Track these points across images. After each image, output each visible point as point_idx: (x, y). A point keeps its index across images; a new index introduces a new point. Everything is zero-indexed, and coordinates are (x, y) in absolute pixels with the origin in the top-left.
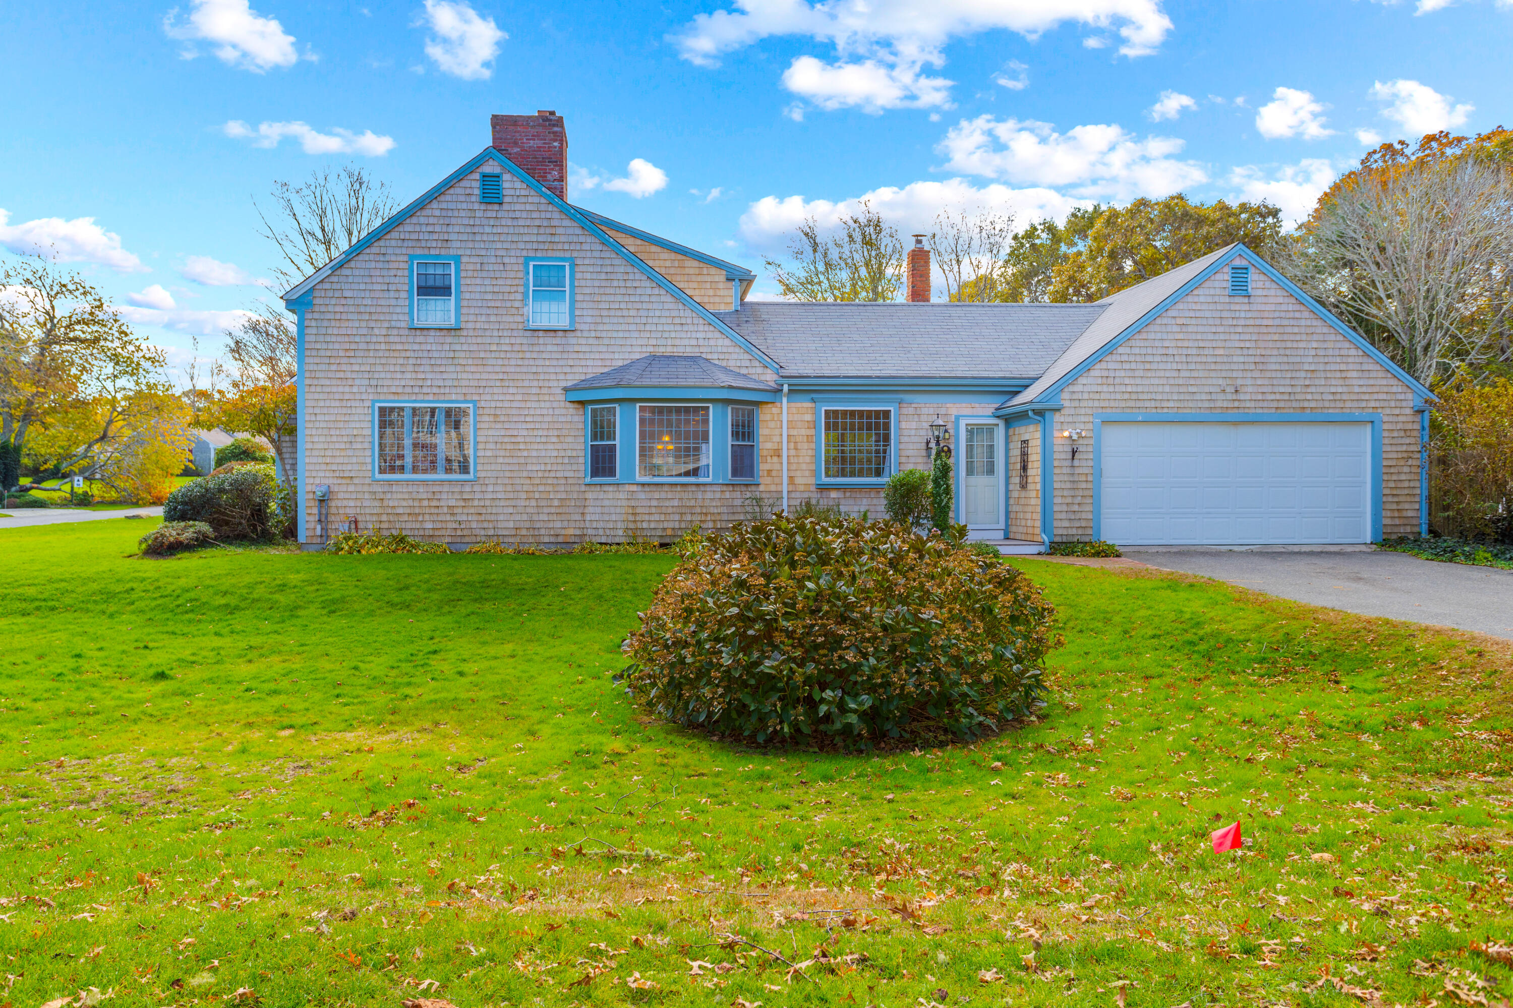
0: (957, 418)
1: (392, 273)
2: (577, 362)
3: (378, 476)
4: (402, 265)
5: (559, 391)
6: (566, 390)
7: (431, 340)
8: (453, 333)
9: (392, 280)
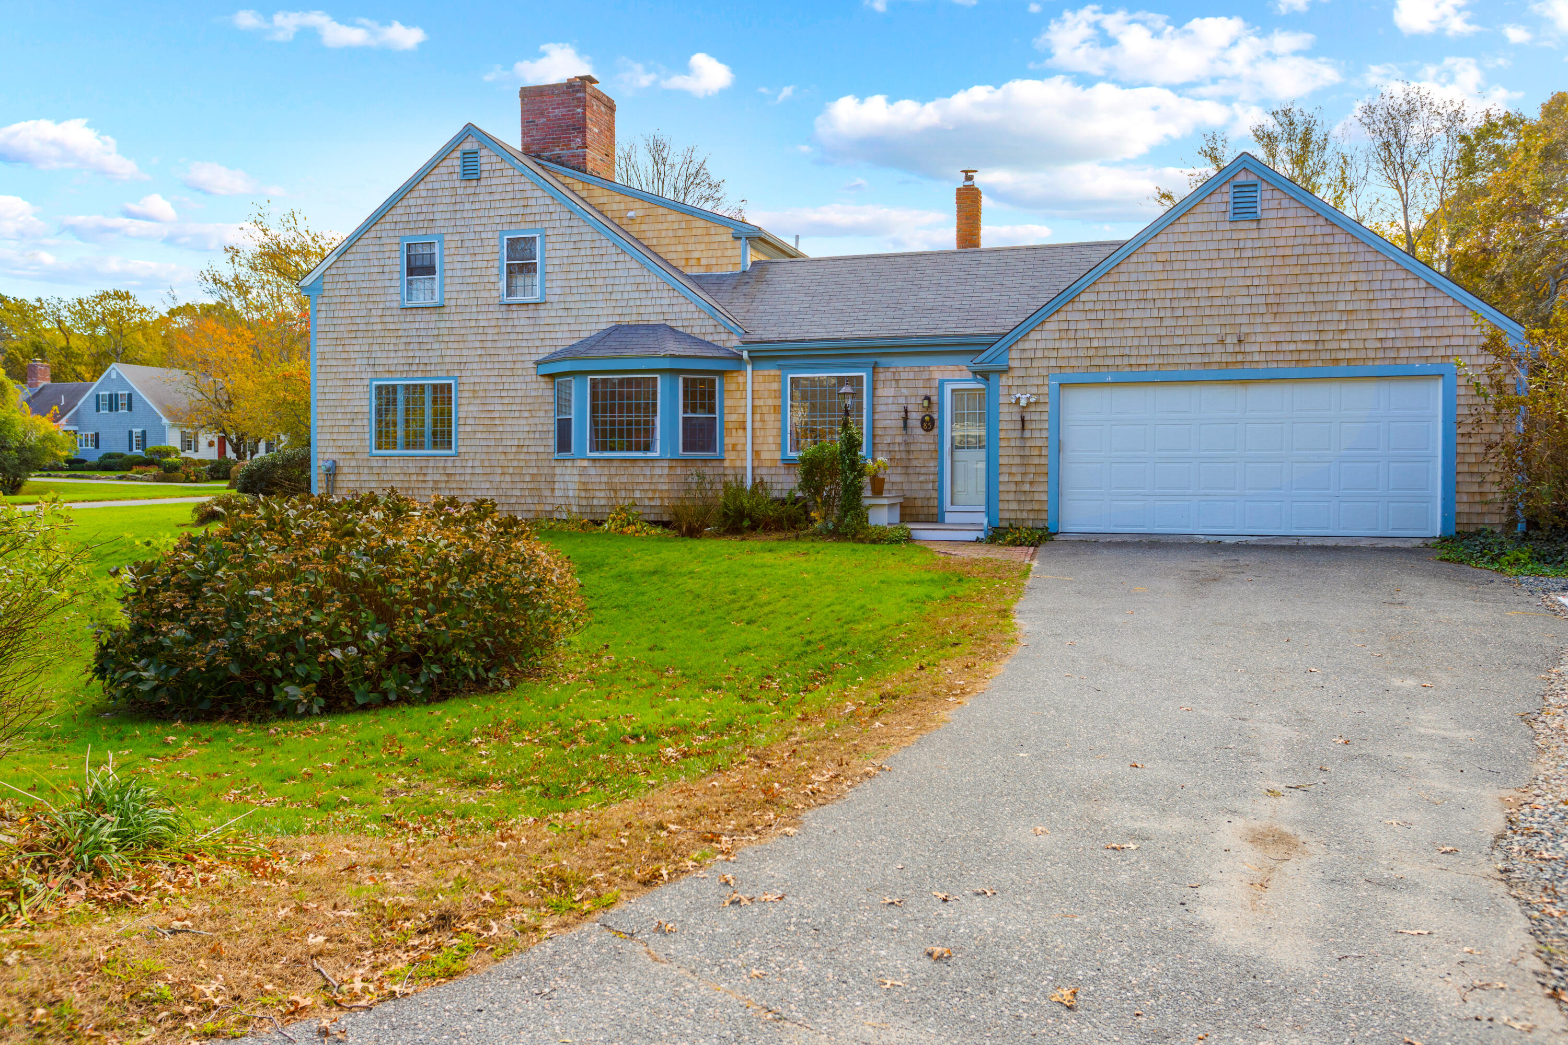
0: (942, 383)
1: (387, 255)
2: (548, 335)
3: (375, 452)
4: (396, 247)
5: (531, 365)
6: (538, 363)
7: (418, 318)
8: (438, 311)
9: (387, 262)
